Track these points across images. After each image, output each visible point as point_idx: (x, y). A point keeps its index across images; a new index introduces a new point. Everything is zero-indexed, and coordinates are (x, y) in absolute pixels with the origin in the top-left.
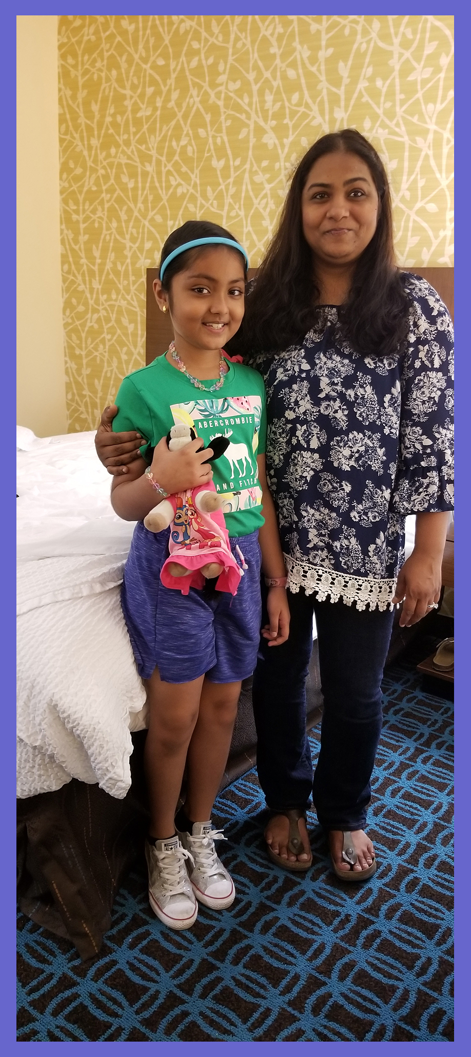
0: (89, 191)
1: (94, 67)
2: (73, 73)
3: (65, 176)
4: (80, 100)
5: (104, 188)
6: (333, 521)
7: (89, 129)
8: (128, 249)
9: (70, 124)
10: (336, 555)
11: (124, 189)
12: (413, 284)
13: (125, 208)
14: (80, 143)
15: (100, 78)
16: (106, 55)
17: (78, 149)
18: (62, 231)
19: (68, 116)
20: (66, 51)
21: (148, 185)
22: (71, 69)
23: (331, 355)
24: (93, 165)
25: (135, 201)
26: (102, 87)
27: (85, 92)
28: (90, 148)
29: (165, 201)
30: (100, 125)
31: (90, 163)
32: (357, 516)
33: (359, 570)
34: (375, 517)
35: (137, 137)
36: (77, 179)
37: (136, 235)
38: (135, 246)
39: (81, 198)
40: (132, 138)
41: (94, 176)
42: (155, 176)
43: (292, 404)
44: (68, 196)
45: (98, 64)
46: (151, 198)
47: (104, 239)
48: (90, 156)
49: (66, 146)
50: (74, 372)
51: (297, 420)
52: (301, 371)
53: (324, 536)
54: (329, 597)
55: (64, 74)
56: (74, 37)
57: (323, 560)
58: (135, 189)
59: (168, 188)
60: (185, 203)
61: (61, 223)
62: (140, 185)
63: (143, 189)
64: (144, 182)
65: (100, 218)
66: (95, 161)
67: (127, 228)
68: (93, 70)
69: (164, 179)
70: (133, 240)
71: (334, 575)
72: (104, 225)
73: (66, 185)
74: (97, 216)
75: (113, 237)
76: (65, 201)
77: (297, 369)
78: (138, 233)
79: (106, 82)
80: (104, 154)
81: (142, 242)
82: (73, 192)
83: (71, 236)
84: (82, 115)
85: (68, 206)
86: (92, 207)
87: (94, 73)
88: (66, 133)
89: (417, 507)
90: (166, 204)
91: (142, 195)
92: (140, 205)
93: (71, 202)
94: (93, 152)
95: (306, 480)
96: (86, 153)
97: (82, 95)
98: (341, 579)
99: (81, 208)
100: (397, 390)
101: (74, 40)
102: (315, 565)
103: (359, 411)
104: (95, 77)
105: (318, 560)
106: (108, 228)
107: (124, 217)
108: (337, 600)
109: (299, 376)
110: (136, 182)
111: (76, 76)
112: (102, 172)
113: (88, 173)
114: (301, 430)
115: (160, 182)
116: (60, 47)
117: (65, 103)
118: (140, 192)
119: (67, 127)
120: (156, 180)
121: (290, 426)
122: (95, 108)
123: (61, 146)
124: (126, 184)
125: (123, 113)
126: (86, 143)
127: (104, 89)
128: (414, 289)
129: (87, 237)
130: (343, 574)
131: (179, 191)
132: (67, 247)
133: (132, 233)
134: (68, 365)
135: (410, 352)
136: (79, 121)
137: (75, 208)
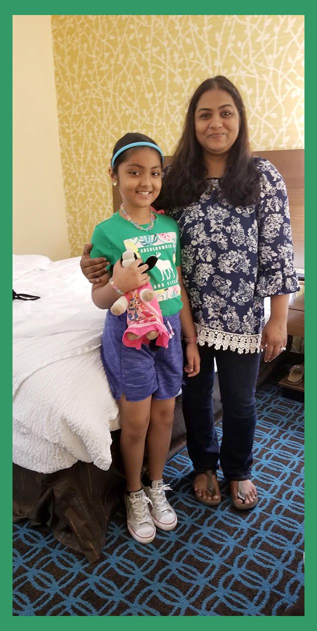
0: (75, 115)
1: (73, 42)
2: (61, 46)
3: (60, 107)
4: (66, 62)
5: (83, 113)
6: (222, 303)
7: (73, 79)
8: (99, 148)
9: (61, 76)
10: (225, 323)
11: (95, 113)
12: (261, 164)
13: (96, 124)
14: (68, 88)
15: (77, 49)
16: (80, 35)
17: (67, 91)
18: (60, 139)
19: (60, 72)
20: (57, 34)
21: (109, 110)
22: (60, 44)
23: (216, 207)
24: (76, 100)
25: (102, 119)
26: (79, 54)
27: (69, 57)
28: (74, 90)
29: (119, 119)
30: (79, 76)
31: (74, 99)
32: (236, 299)
33: (238, 330)
34: (246, 300)
35: (101, 82)
36: (67, 108)
37: (103, 140)
38: (104, 146)
39: (70, 119)
40: (98, 83)
41: (77, 106)
42: (113, 104)
43: (195, 237)
44: (62, 119)
45: (76, 41)
46: (111, 117)
47: (85, 143)
48: (74, 95)
49: (60, 90)
50: (73, 221)
51: (198, 246)
52: (199, 217)
53: (217, 312)
54: (222, 347)
55: (57, 48)
56: (61, 25)
57: (217, 326)
58: (101, 113)
59: (121, 111)
60: (131, 119)
61: (60, 135)
62: (104, 110)
63: (106, 112)
64: (107, 108)
65: (82, 130)
66: (77, 97)
67: (98, 135)
68: (73, 44)
69: (118, 106)
70: (102, 142)
71: (224, 335)
72: (85, 135)
73: (61, 112)
74: (81, 129)
75: (90, 142)
76: (61, 122)
77: (197, 216)
78: (105, 138)
79: (81, 51)
80: (82, 92)
81: (107, 144)
82: (66, 116)
83: (66, 142)
84: (68, 70)
85: (63, 124)
86: (77, 125)
87: (74, 46)
88: (59, 82)
89: (271, 293)
90: (120, 120)
91: (106, 115)
92: (105, 122)
93: (64, 122)
94: (76, 92)
95: (206, 280)
96: (71, 93)
97: (67, 59)
98: (229, 335)
99: (71, 125)
100: (255, 225)
101: (61, 27)
102: (213, 329)
103: (233, 239)
104: (75, 48)
105: (214, 326)
106: (87, 137)
107: (96, 129)
108: (227, 348)
109: (198, 220)
110: (102, 109)
111: (64, 48)
112: (82, 103)
113: (73, 105)
114: (201, 251)
115: (116, 108)
116: (53, 31)
117: (58, 64)
118: (104, 114)
119: (60, 78)
120: (113, 106)
121: (194, 249)
122: (76, 66)
123: (57, 90)
124: (96, 110)
125: (92, 69)
126: (71, 87)
127: (80, 55)
128: (262, 167)
129: (75, 142)
130: (229, 333)
131: (127, 113)
132: (64, 148)
133: (101, 139)
134: (68, 218)
135: (262, 203)
136: (67, 75)
137: (67, 125)
